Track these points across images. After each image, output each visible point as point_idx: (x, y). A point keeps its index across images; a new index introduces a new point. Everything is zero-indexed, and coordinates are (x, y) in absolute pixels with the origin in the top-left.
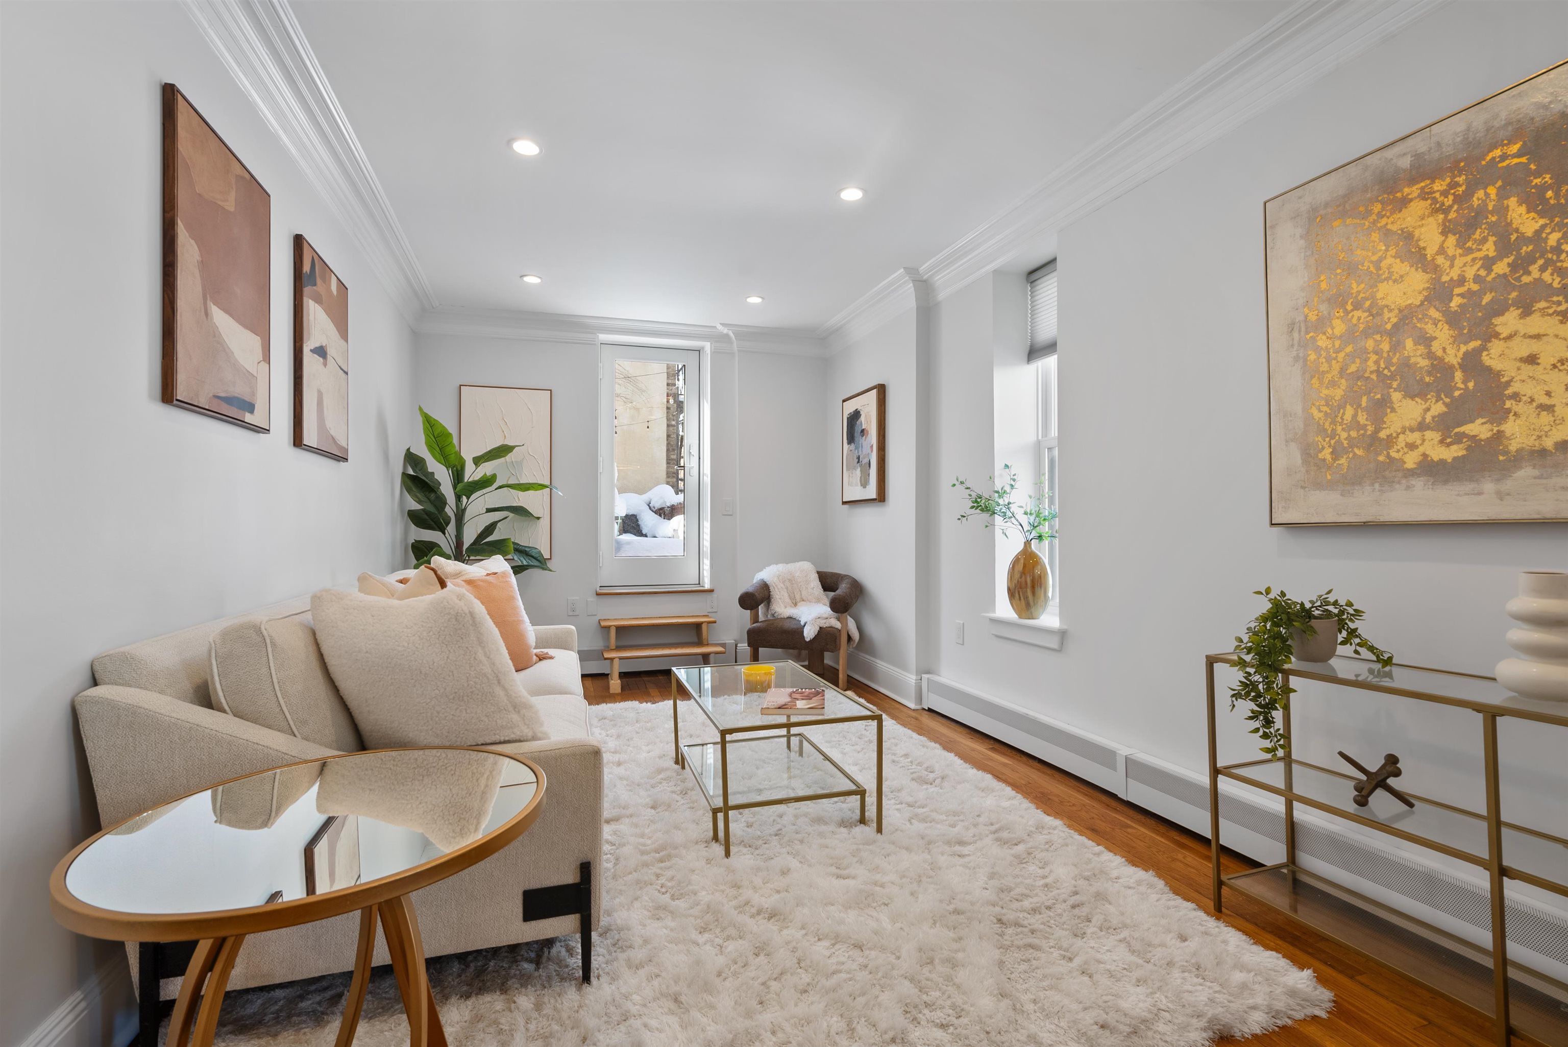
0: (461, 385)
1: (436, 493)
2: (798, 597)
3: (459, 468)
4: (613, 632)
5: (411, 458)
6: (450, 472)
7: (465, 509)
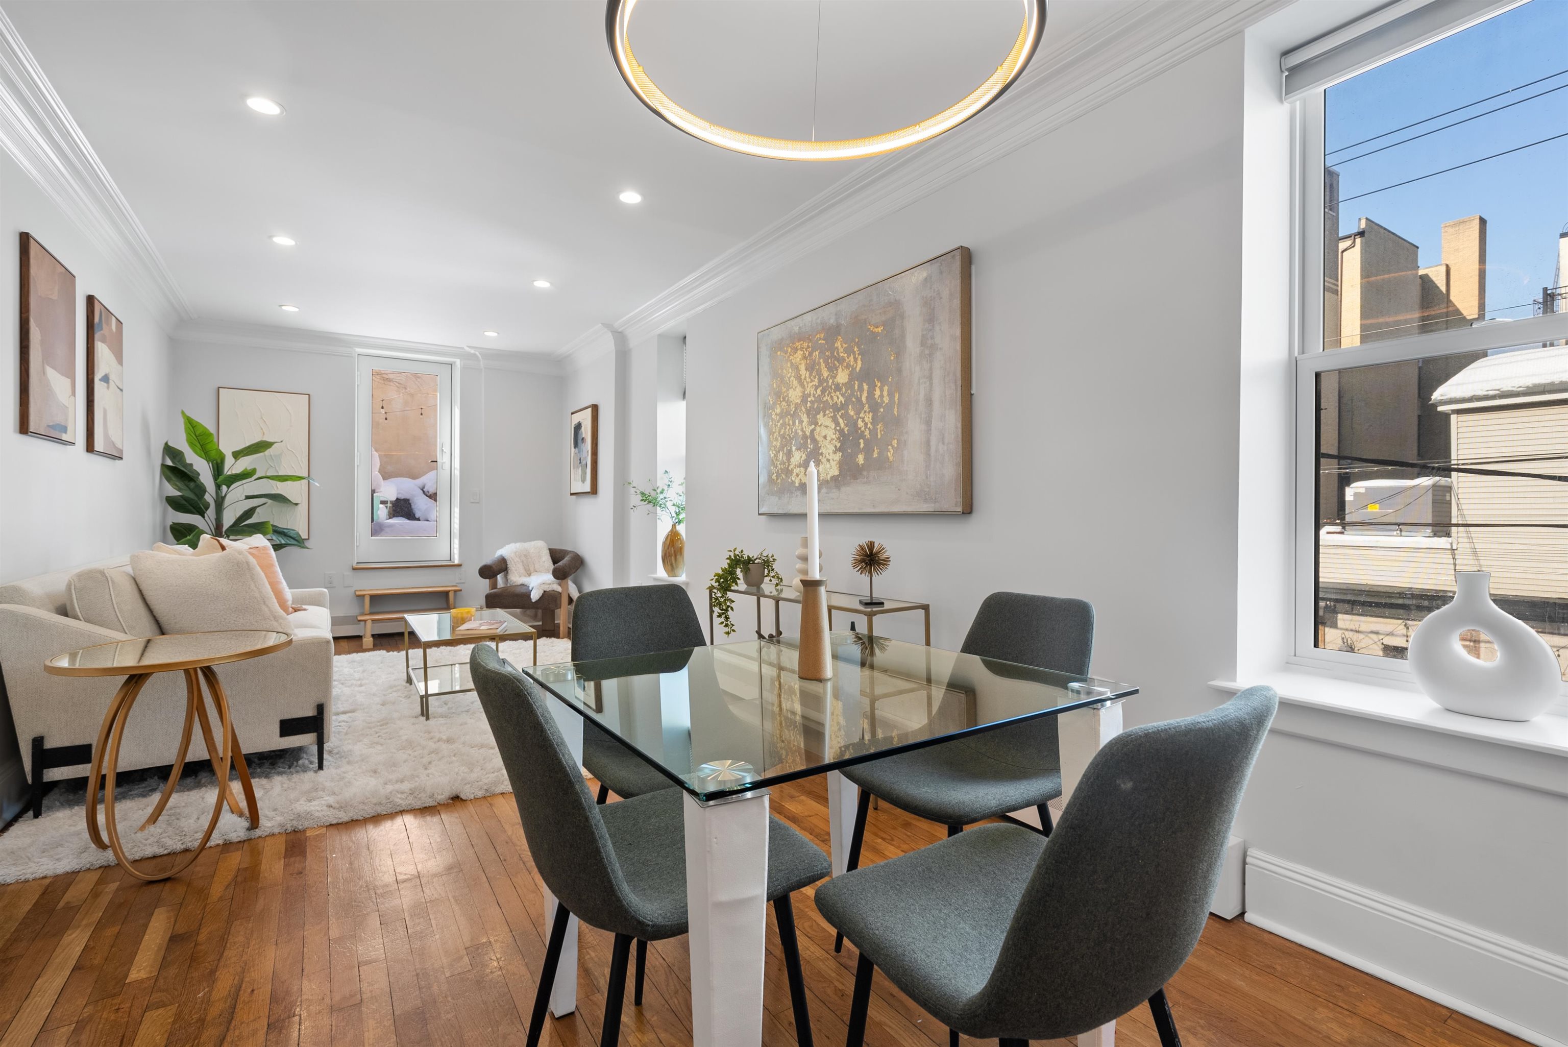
0: (219, 388)
1: (195, 482)
2: (532, 569)
3: (219, 461)
4: (367, 600)
5: (170, 451)
6: (211, 465)
7: (226, 495)
